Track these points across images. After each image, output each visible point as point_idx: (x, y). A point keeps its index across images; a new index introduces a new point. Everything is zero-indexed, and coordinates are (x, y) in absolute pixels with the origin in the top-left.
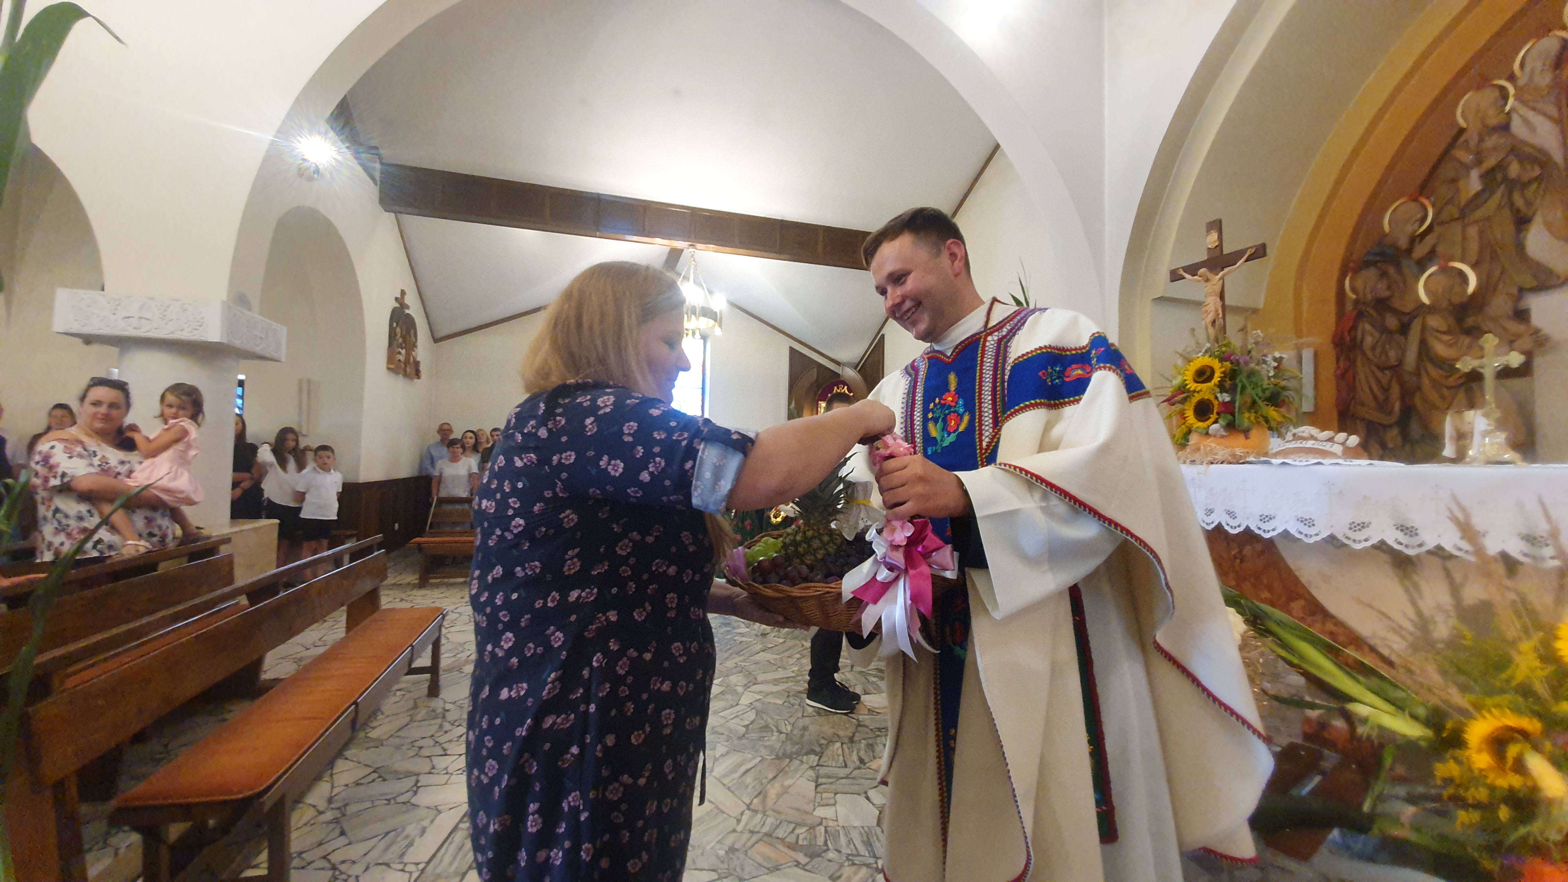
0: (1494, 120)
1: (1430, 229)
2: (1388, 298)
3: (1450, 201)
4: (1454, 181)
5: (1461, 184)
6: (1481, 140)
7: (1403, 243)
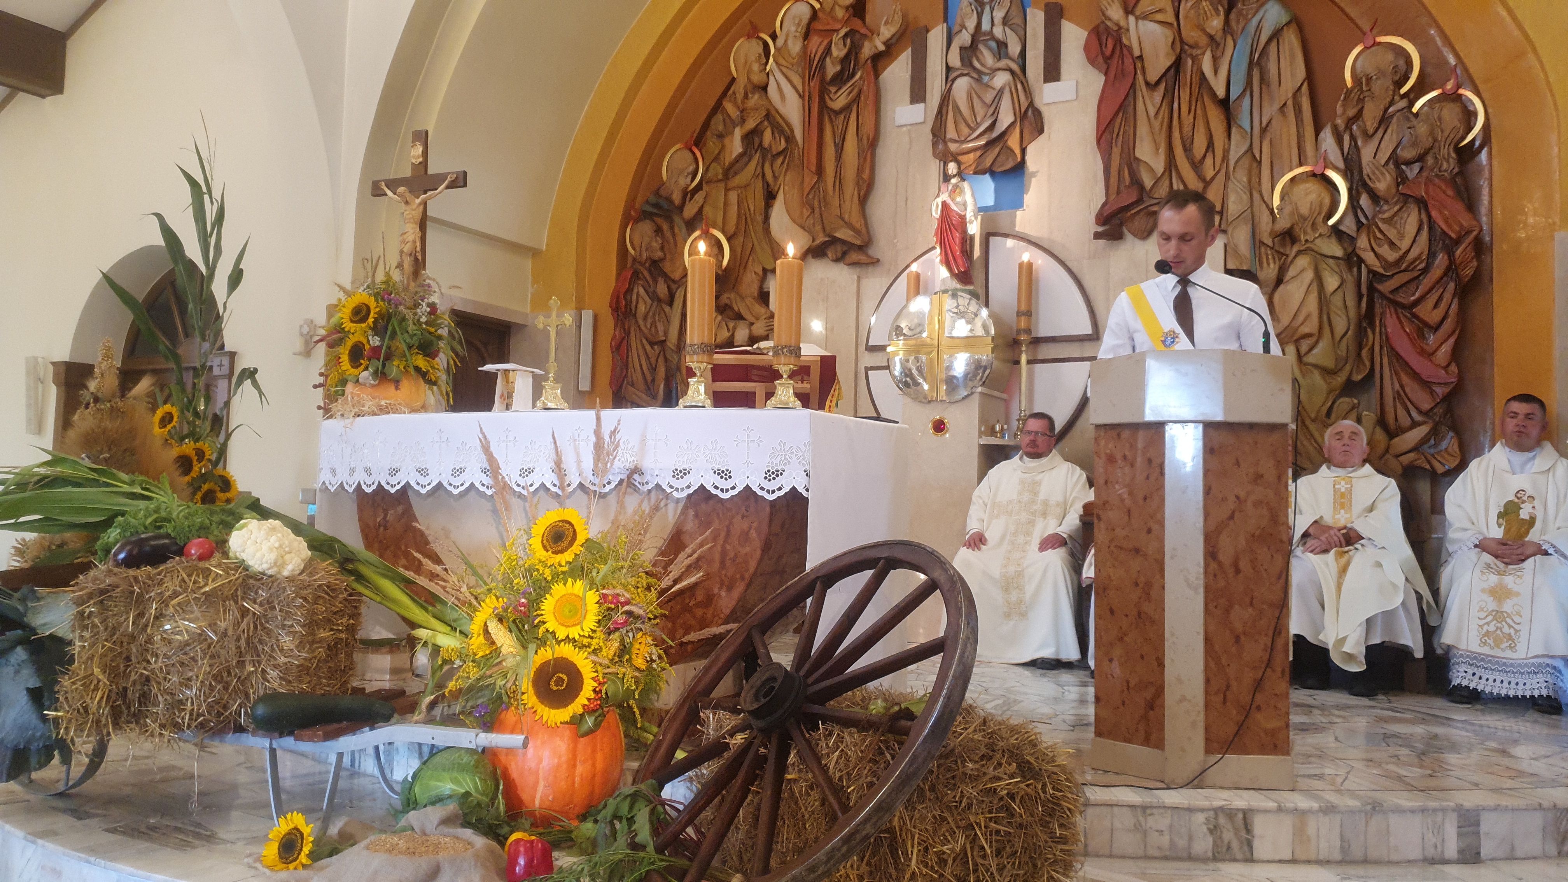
0: (757, 78)
1: (699, 187)
2: (662, 260)
3: (716, 159)
4: (721, 136)
5: (727, 141)
6: (746, 96)
7: (677, 198)
